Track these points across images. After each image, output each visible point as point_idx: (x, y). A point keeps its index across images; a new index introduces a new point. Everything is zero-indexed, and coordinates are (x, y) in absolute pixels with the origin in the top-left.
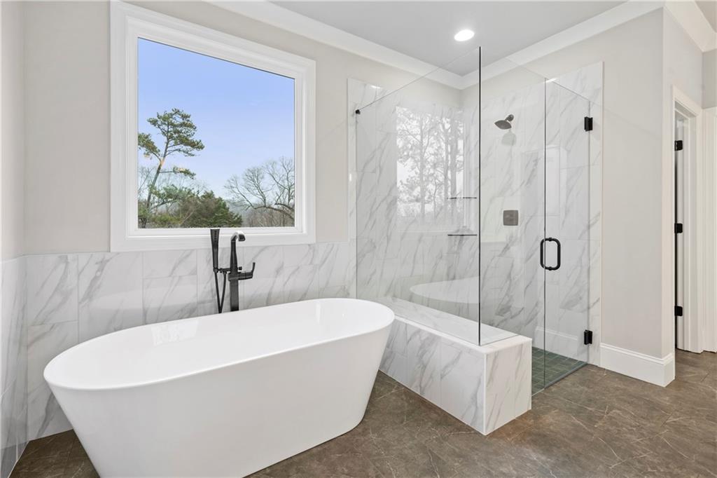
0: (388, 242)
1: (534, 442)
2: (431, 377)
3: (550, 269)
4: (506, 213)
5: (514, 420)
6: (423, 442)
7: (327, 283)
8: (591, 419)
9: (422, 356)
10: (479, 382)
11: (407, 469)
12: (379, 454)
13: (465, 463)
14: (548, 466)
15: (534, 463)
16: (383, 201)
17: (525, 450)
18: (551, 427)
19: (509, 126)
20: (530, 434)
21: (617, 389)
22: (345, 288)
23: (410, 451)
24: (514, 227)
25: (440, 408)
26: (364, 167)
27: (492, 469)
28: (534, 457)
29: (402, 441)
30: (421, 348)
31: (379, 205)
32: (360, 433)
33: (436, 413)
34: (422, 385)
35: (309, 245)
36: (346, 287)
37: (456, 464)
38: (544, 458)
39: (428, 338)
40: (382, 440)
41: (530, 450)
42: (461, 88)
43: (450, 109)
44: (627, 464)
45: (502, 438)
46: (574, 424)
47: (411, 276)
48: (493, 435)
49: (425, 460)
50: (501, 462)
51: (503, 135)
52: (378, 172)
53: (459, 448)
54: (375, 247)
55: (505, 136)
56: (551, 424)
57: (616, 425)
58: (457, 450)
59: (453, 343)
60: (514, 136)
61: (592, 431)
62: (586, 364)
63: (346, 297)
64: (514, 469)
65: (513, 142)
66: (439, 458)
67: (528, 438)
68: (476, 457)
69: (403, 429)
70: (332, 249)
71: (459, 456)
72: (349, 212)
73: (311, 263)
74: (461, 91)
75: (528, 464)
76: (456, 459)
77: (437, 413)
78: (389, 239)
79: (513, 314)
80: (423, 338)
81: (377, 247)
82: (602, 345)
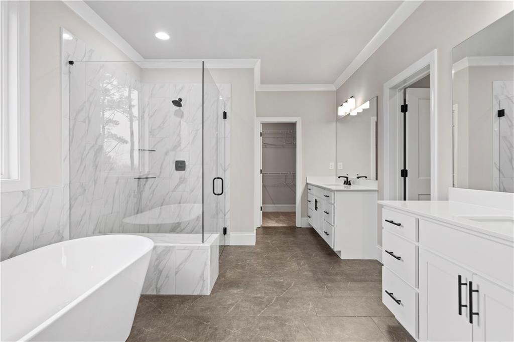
0: (95, 185)
1: (231, 286)
2: (167, 277)
3: (218, 195)
4: (177, 162)
5: (216, 282)
6: (182, 315)
7: (42, 230)
8: (243, 267)
9: (158, 265)
10: (206, 265)
11: (186, 331)
12: (163, 335)
13: (211, 310)
14: (242, 292)
15: (237, 293)
16: (90, 149)
17: (230, 291)
18: (232, 277)
19: (180, 105)
20: (227, 284)
21: (242, 252)
22: (59, 232)
23: (180, 323)
24: (183, 172)
25: (176, 295)
26: (76, 116)
27: (225, 305)
28: (235, 292)
29: (170, 321)
30: (157, 259)
31: (88, 152)
32: (137, 334)
33: (175, 298)
34: (158, 286)
35: (23, 192)
36: (61, 232)
37: (208, 313)
38: (239, 290)
39: (164, 251)
40: (157, 328)
41: (232, 290)
42: (142, 67)
43: (136, 81)
44: (264, 277)
45: (217, 292)
46: (239, 272)
47: (112, 213)
48: (212, 292)
49: (193, 321)
50: (226, 301)
51: (175, 109)
52: (87, 122)
53: (204, 306)
54: (85, 190)
55: (176, 111)
56: (231, 276)
57: (251, 266)
58: (203, 308)
59: (186, 247)
60: (183, 113)
61: (245, 272)
62: (225, 246)
63: (60, 241)
64: (233, 300)
65: (182, 116)
66: (198, 316)
67: (228, 286)
68: (214, 305)
69: (164, 316)
70: (47, 194)
71: (207, 309)
72: (63, 159)
73: (25, 211)
74: (141, 69)
75: (236, 296)
76: (206, 311)
77: (177, 298)
78: (96, 183)
79: (182, 229)
80: (159, 252)
81: (87, 191)
82: (231, 234)
